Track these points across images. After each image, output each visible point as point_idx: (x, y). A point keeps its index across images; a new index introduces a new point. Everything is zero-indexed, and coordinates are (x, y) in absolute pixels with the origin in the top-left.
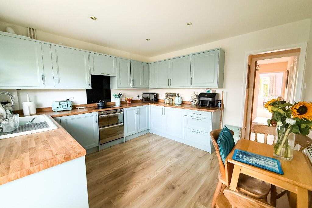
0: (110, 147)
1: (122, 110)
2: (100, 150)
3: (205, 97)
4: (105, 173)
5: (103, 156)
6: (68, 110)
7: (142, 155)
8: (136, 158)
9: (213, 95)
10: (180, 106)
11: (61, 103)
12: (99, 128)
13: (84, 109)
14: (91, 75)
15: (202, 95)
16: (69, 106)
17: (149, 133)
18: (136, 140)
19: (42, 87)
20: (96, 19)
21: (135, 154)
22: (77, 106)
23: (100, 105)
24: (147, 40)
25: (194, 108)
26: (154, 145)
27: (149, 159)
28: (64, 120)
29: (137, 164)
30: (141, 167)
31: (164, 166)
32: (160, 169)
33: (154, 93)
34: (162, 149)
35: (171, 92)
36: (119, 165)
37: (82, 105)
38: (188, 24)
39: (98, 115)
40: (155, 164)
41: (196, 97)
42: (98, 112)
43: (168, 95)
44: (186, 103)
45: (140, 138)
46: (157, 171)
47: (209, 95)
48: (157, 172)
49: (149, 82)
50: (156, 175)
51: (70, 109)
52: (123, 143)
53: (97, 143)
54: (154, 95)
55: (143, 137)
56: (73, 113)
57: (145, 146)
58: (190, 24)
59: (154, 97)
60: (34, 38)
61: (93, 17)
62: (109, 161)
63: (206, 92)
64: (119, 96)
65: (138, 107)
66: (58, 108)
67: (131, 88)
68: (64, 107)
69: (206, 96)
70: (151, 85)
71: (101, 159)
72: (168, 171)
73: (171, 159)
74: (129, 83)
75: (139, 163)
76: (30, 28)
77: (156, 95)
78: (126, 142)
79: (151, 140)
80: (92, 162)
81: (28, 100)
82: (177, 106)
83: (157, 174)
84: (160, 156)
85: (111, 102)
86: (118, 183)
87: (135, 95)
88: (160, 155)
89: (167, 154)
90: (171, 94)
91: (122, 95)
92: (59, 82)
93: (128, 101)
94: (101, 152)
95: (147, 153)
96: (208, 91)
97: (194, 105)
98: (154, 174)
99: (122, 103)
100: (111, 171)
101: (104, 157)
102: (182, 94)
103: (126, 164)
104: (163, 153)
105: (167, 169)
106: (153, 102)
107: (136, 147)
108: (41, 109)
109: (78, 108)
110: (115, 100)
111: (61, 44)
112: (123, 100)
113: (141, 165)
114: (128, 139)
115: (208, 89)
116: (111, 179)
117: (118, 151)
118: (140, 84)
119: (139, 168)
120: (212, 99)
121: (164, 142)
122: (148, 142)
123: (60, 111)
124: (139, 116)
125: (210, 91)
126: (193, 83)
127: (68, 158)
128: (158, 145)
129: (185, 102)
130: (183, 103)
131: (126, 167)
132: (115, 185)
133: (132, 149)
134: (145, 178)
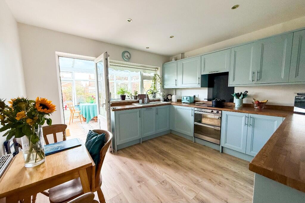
1: (220, 112)
6: (187, 103)
12: (194, 122)
14: (201, 75)
16: (187, 100)
19: (175, 87)
28: (176, 108)
31: (174, 180)
32: (168, 176)
37: (203, 101)
39: (195, 110)
42: (195, 107)
46: (164, 174)
66: (182, 100)
73: (190, 190)
84: (198, 180)
105: (168, 182)
109: (196, 103)
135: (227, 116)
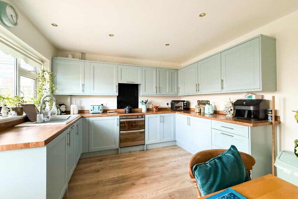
0: (130, 152)
1: (144, 116)
2: (119, 153)
3: (243, 105)
4: (110, 176)
5: (119, 158)
6: (99, 113)
7: (155, 167)
8: (146, 170)
9: (257, 103)
10: (211, 116)
11: (94, 107)
12: (120, 131)
13: (113, 113)
14: (118, 83)
15: (238, 103)
16: (100, 110)
17: (176, 145)
18: (158, 151)
19: (82, 93)
20: (113, 35)
21: (147, 165)
22: (109, 110)
23: (127, 111)
24: (167, 45)
25: (230, 120)
26: (174, 160)
27: (158, 174)
28: (92, 121)
29: (142, 176)
30: (144, 181)
31: (170, 188)
32: (163, 190)
33: (184, 101)
34: (180, 166)
35: (203, 100)
36: (126, 172)
37: (112, 110)
38: (201, 16)
39: (120, 119)
40: (161, 182)
41: (231, 105)
42: (120, 116)
43: (200, 103)
44: (221, 113)
45: (163, 148)
46: (159, 192)
47: (250, 103)
48: (157, 192)
49: (178, 88)
50: (154, 196)
51: (101, 112)
52: (144, 150)
53: (117, 146)
54: (184, 103)
55: (167, 148)
56: (103, 115)
57: (163, 158)
58: (203, 15)
59: (184, 105)
60: (84, 60)
61: (111, 34)
62: (121, 165)
63: (247, 99)
64: (146, 103)
65: (162, 115)
66: (91, 110)
67: (157, 95)
68: (96, 110)
69: (244, 103)
70: (180, 92)
71: (115, 162)
72: (171, 196)
73: (183, 182)
74: (154, 90)
75: (145, 176)
76: (82, 53)
77: (186, 102)
78: (146, 150)
79: (172, 153)
80: (108, 162)
81: (74, 104)
82: (208, 116)
83: (156, 194)
84: (173, 174)
85: (138, 108)
86: (113, 190)
87: (164, 103)
88: (174, 172)
89: (182, 174)
90: (204, 102)
91: (148, 102)
92: (94, 90)
93: (154, 109)
94: (120, 155)
95: (160, 166)
96: (249, 97)
97: (230, 115)
98: (153, 194)
99: (148, 110)
100: (116, 174)
101: (120, 160)
102: (216, 102)
103: (133, 172)
104: (178, 172)
105: (171, 192)
106: (182, 110)
107: (153, 158)
108: (83, 111)
109: (108, 112)
110: (142, 107)
111: (98, 61)
112: (150, 107)
113: (146, 178)
114: (150, 147)
115: (250, 94)
116: (111, 183)
117: (134, 158)
118: (167, 90)
119: (142, 181)
120: (254, 108)
121: (187, 159)
122: (168, 155)
123: (93, 113)
124: (163, 124)
125: (252, 96)
126: (224, 86)
127: (27, 145)
128: (177, 160)
129: (219, 112)
130: (216, 113)
131: (131, 176)
132: (109, 191)
133: (148, 158)
134: (141, 195)
135: (149, 118)
